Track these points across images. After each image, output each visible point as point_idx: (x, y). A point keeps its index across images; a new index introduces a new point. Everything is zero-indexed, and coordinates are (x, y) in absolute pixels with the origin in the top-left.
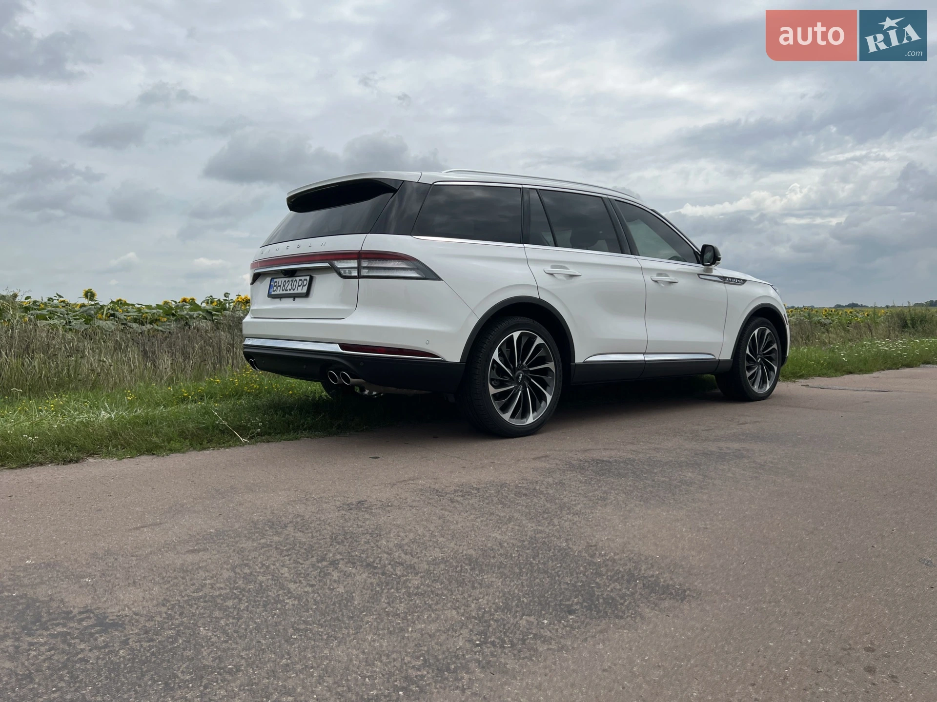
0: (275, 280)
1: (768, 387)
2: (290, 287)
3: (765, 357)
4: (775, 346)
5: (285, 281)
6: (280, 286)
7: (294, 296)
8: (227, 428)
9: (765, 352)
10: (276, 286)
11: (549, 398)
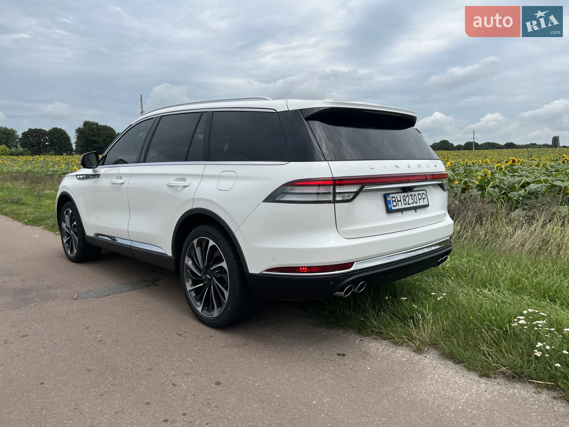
0: (391, 196)
2: (411, 201)
5: (404, 196)
6: (400, 201)
10: (395, 201)
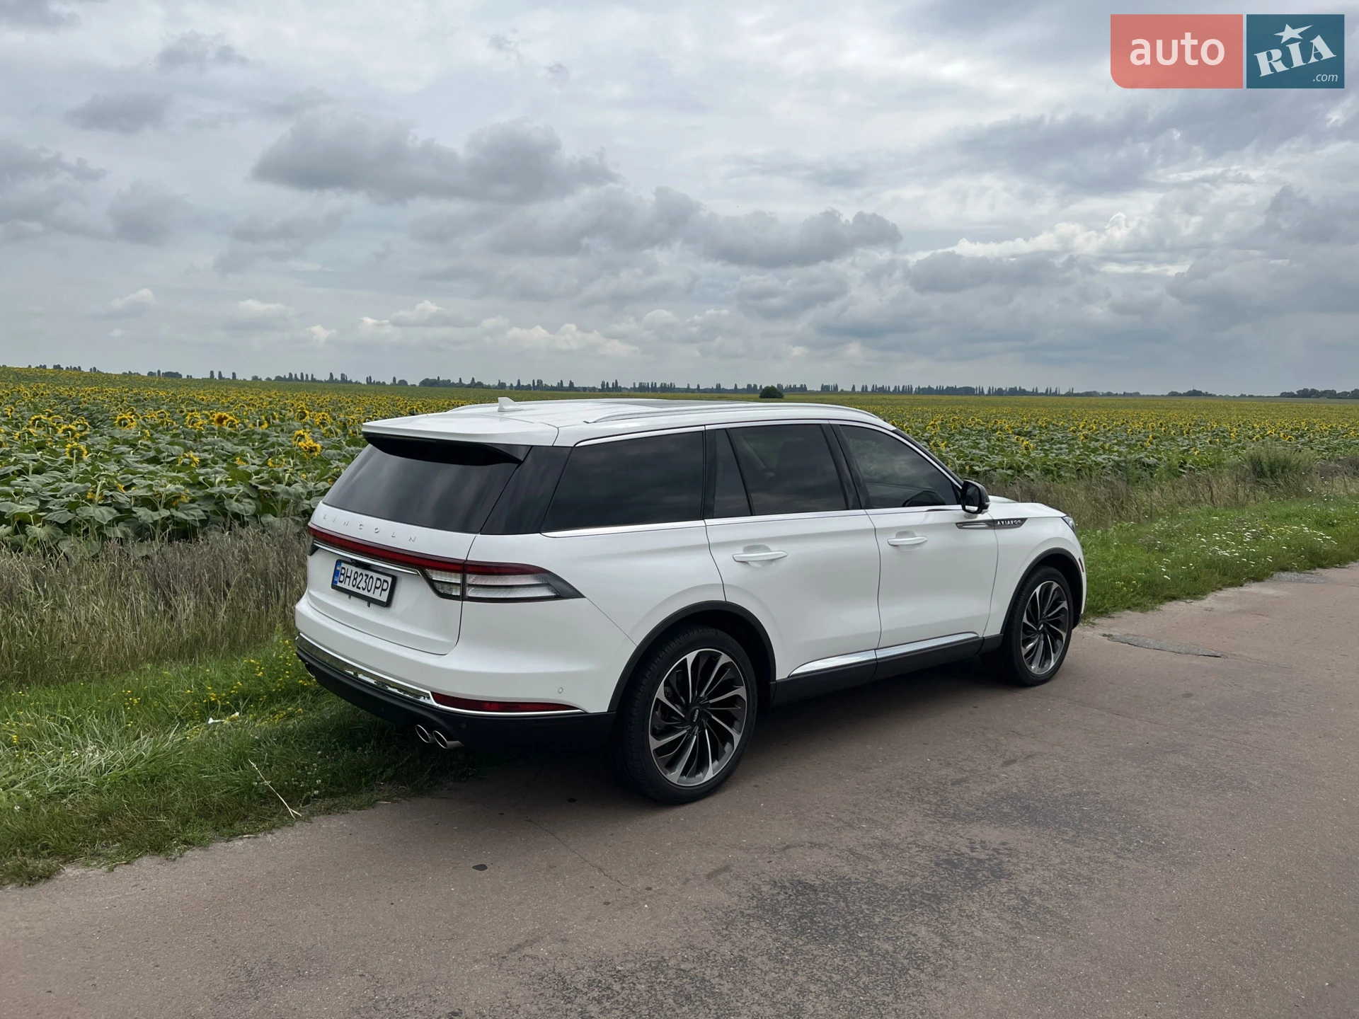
0: (343, 564)
1: (1053, 664)
2: (362, 585)
3: (1050, 622)
4: (1064, 605)
5: (356, 572)
6: (350, 577)
7: (370, 601)
8: (269, 792)
9: (1049, 615)
10: (343, 574)
11: (737, 738)
